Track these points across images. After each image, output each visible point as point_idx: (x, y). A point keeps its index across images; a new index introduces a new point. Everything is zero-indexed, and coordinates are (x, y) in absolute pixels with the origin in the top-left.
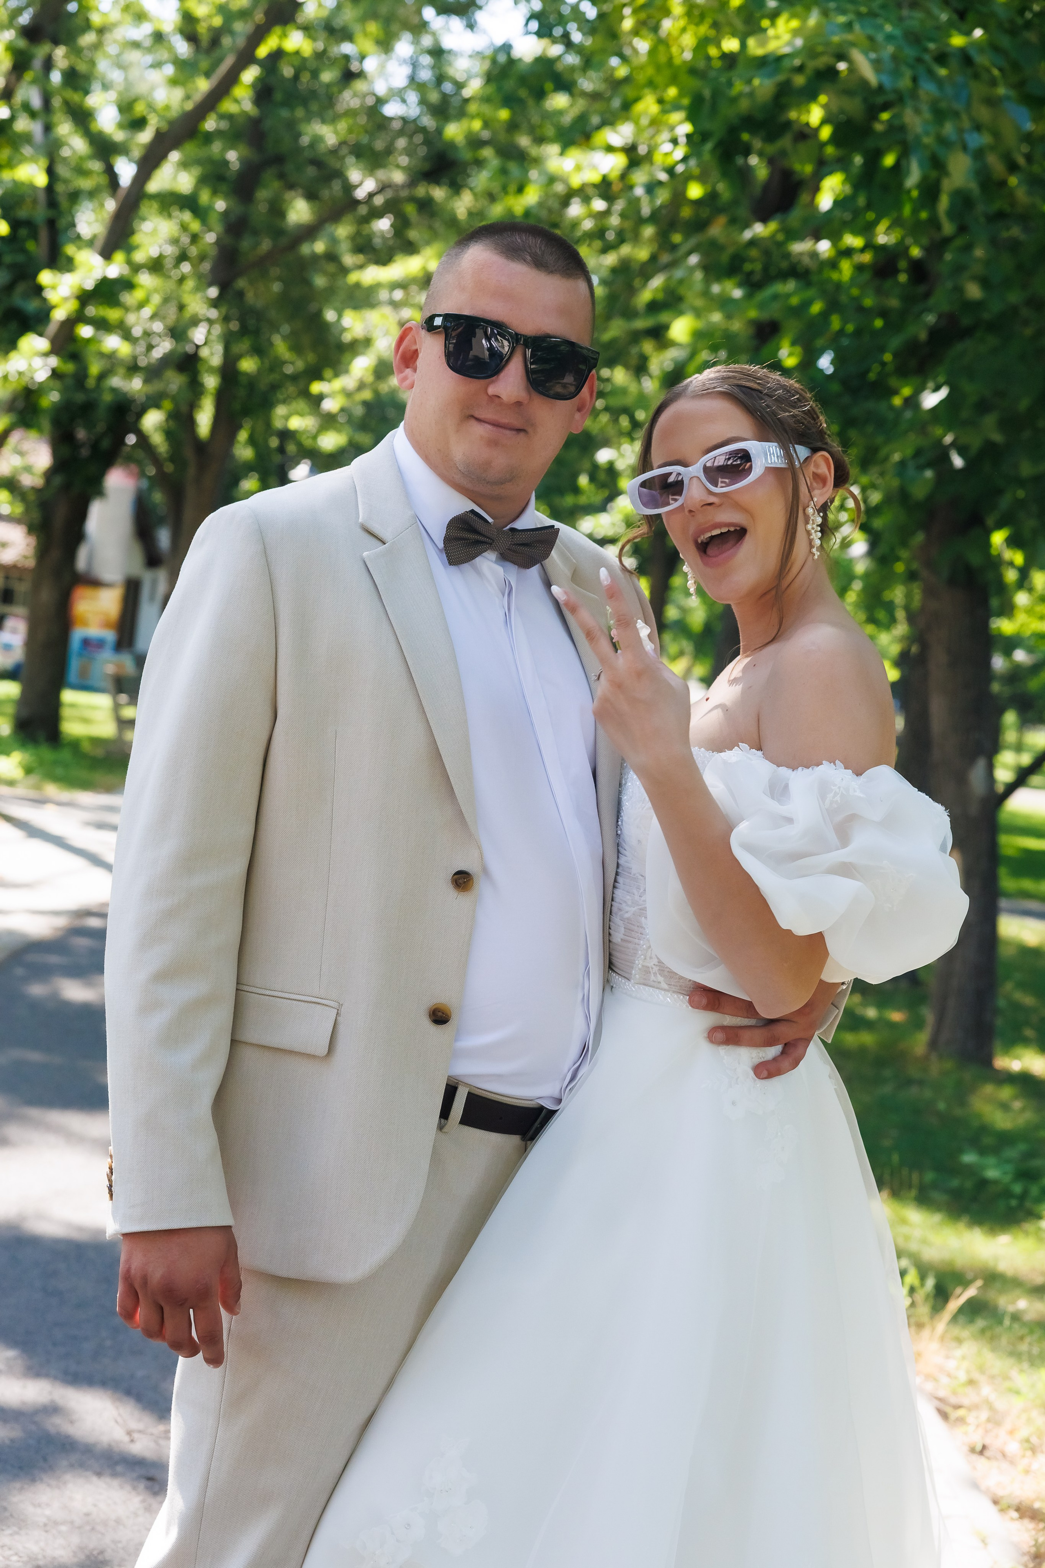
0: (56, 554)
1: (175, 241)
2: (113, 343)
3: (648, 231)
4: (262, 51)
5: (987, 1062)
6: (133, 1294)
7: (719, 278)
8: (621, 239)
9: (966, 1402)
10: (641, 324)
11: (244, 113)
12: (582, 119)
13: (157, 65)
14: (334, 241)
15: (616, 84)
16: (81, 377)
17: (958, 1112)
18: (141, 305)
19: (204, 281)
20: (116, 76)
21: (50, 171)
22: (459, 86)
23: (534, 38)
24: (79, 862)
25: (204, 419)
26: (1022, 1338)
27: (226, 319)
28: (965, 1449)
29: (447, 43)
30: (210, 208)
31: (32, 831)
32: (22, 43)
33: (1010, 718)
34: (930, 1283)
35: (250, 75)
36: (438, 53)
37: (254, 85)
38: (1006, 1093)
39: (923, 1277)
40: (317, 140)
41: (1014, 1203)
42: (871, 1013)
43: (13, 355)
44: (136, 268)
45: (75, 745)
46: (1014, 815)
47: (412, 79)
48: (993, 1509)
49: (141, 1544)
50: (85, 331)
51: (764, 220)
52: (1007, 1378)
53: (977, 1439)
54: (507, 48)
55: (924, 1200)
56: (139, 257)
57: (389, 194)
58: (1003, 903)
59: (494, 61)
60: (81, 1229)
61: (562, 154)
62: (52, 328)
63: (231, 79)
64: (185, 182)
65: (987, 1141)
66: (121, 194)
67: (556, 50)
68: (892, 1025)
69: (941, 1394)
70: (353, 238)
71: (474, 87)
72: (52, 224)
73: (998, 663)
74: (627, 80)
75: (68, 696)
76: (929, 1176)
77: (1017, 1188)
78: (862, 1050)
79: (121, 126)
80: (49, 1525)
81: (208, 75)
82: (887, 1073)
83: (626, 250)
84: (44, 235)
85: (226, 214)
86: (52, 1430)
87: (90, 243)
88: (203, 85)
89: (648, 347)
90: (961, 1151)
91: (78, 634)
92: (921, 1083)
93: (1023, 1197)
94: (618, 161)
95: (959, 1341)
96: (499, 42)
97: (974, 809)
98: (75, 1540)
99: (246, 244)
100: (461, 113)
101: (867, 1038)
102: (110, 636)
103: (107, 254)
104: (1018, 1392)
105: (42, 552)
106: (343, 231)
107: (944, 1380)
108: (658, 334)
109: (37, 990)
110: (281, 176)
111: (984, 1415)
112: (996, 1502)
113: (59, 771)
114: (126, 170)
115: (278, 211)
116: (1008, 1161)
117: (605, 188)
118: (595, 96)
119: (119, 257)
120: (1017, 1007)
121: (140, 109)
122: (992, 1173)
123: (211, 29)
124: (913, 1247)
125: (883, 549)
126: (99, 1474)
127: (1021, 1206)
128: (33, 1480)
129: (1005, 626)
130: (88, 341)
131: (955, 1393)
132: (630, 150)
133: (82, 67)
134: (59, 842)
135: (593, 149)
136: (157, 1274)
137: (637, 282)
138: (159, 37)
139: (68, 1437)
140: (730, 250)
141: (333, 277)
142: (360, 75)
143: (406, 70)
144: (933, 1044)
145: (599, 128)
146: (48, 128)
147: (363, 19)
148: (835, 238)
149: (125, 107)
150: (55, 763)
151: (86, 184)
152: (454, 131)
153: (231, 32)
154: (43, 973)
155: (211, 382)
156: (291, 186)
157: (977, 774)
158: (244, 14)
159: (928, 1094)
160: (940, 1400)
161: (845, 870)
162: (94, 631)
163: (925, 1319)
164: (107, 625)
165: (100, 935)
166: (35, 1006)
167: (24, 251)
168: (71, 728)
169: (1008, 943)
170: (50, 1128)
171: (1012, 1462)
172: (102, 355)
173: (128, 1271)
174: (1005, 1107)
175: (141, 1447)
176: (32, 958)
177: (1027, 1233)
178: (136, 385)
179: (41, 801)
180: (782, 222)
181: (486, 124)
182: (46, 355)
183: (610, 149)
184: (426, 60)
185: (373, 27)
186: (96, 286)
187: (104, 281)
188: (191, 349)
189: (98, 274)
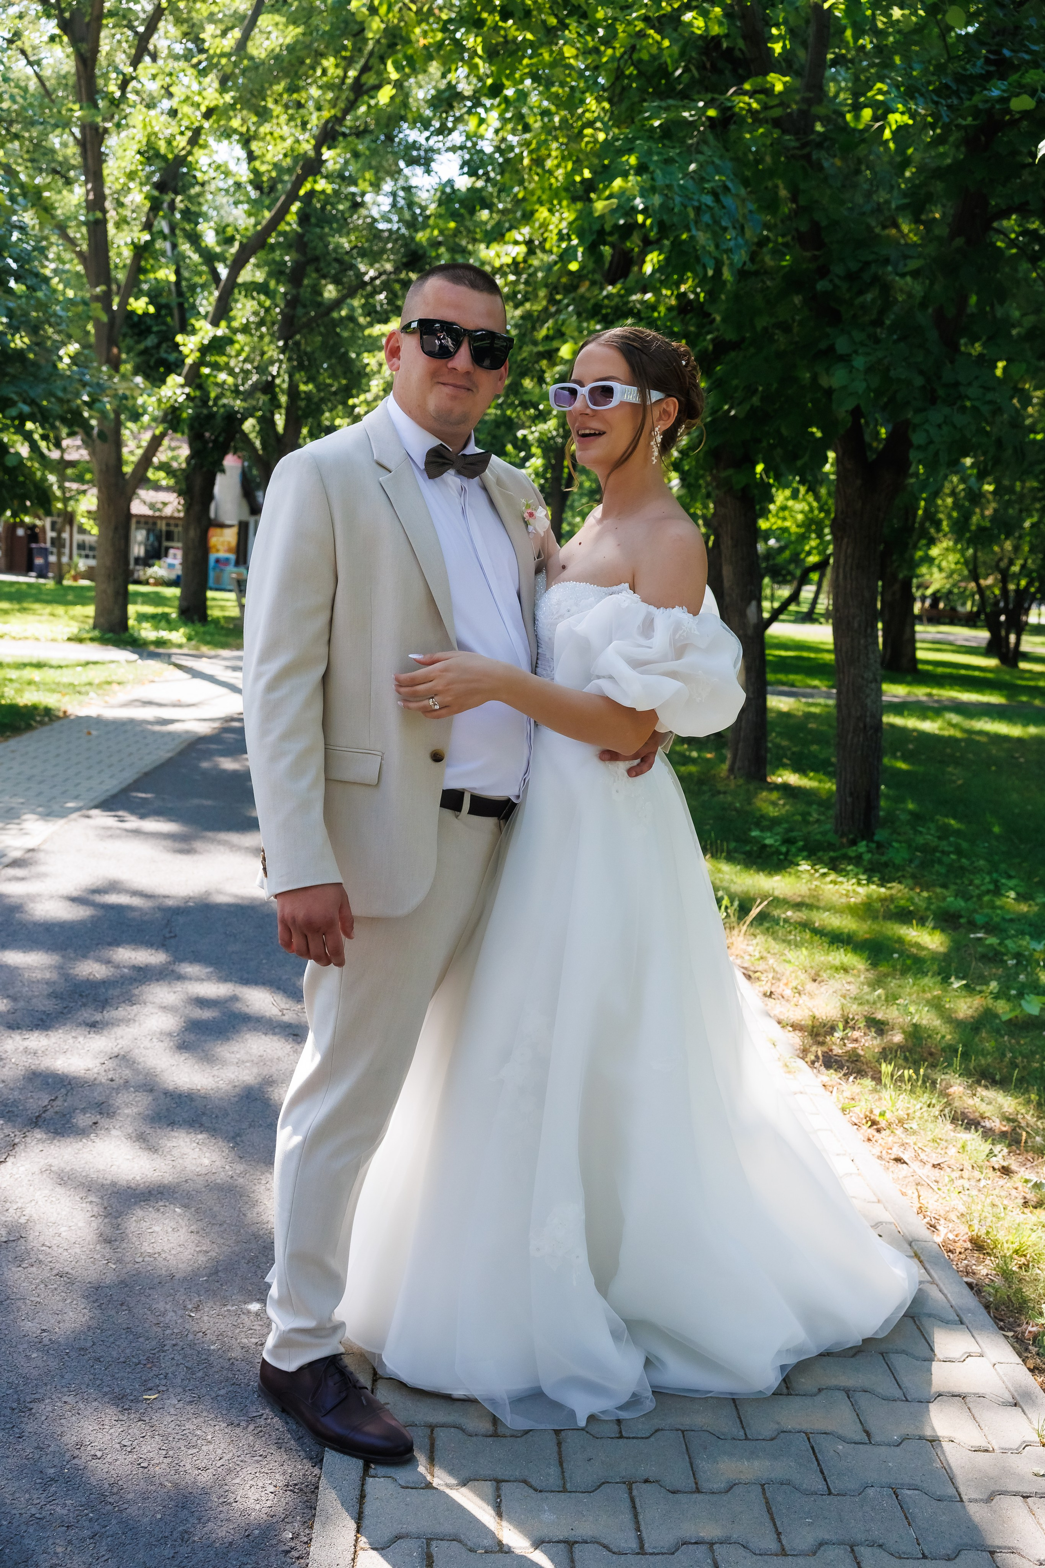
0: (197, 508)
1: (255, 313)
2: (222, 376)
3: (542, 293)
4: (302, 192)
5: (763, 779)
6: (287, 929)
7: (587, 320)
8: (526, 299)
9: (760, 968)
10: (540, 348)
11: (293, 230)
12: (499, 224)
13: (236, 203)
14: (352, 309)
15: (517, 202)
16: (204, 400)
17: (748, 808)
18: (238, 354)
19: (274, 337)
20: (213, 213)
21: (177, 273)
22: (423, 209)
23: (466, 176)
24: (224, 690)
25: (280, 420)
26: (790, 932)
27: (290, 359)
28: (761, 995)
29: (413, 182)
30: (275, 291)
31: (196, 674)
32: (156, 193)
33: (766, 580)
34: (736, 903)
35: (295, 207)
36: (408, 189)
37: (297, 213)
38: (774, 796)
39: (732, 902)
40: (338, 246)
41: (782, 857)
42: (694, 754)
43: (163, 387)
44: (235, 331)
45: (216, 621)
46: (771, 637)
47: (394, 205)
48: (778, 1026)
49: (293, 1071)
50: (206, 371)
51: (613, 283)
52: (783, 954)
53: (767, 989)
54: (450, 182)
55: (730, 858)
56: (235, 324)
57: (384, 277)
58: (769, 688)
59: (443, 192)
60: (242, 898)
61: (487, 248)
62: (186, 370)
63: (284, 210)
64: (260, 276)
65: (765, 823)
66: (222, 284)
67: (480, 184)
68: (708, 760)
69: (745, 965)
70: (363, 306)
71: (432, 208)
72: (181, 305)
73: (761, 547)
74: (524, 199)
75: (210, 594)
76: (733, 845)
77: (784, 849)
78: (690, 774)
79: (219, 243)
80: (240, 1063)
81: (269, 208)
82: (705, 788)
83: (528, 305)
84: (176, 312)
85: (285, 294)
86: (237, 1011)
87: (205, 317)
88: (267, 215)
89: (544, 363)
90: (750, 830)
91: (212, 557)
92: (725, 793)
93: (787, 854)
94: (522, 249)
95: (755, 936)
96: (444, 180)
97: (750, 632)
98: (255, 1070)
99: (300, 311)
100: (425, 226)
101: (693, 769)
102: (232, 557)
103: (215, 323)
104: (789, 962)
105: (188, 508)
106: (357, 302)
107: (747, 957)
108: (551, 355)
109: (205, 765)
110: (317, 270)
111: (771, 975)
112: (779, 1023)
113: (208, 638)
114: (223, 271)
115: (318, 292)
116: (777, 834)
117: (515, 267)
118: (503, 212)
119: (223, 324)
120: (778, 746)
121: (230, 231)
122: (768, 841)
123: (271, 178)
124: (725, 884)
125: (691, 480)
126: (266, 1034)
127: (786, 859)
128: (228, 1039)
129: (763, 524)
130: (208, 376)
131: (753, 964)
132: (529, 243)
133: (194, 209)
134: (211, 679)
135: (505, 243)
136: (301, 915)
137: (537, 325)
138: (238, 185)
139: (246, 1014)
140: (592, 301)
141: (353, 331)
142: (362, 205)
143: (389, 200)
144: (731, 770)
145: (509, 230)
146: (174, 246)
147: (363, 169)
148: (657, 292)
149: (220, 231)
150: (205, 633)
151: (200, 280)
152: (421, 237)
153: (282, 181)
154: (208, 754)
155: (283, 399)
156: (324, 277)
157: (752, 609)
158: (289, 171)
159: (729, 798)
160: (745, 968)
161: (673, 675)
162: (222, 555)
163: (735, 924)
164: (229, 550)
165: (241, 731)
166: (204, 773)
167: (165, 323)
168: (214, 613)
169: (772, 710)
170: (220, 843)
171: (788, 1000)
172: (217, 384)
173: (283, 916)
174: (774, 804)
175: (289, 1017)
176: (201, 746)
177: (790, 873)
178: (238, 404)
179: (200, 657)
180: (623, 283)
181: (441, 232)
182: (182, 386)
183: (516, 243)
184: (401, 193)
185: (369, 175)
186: (210, 342)
187: (215, 339)
188: (270, 378)
189: (211, 335)
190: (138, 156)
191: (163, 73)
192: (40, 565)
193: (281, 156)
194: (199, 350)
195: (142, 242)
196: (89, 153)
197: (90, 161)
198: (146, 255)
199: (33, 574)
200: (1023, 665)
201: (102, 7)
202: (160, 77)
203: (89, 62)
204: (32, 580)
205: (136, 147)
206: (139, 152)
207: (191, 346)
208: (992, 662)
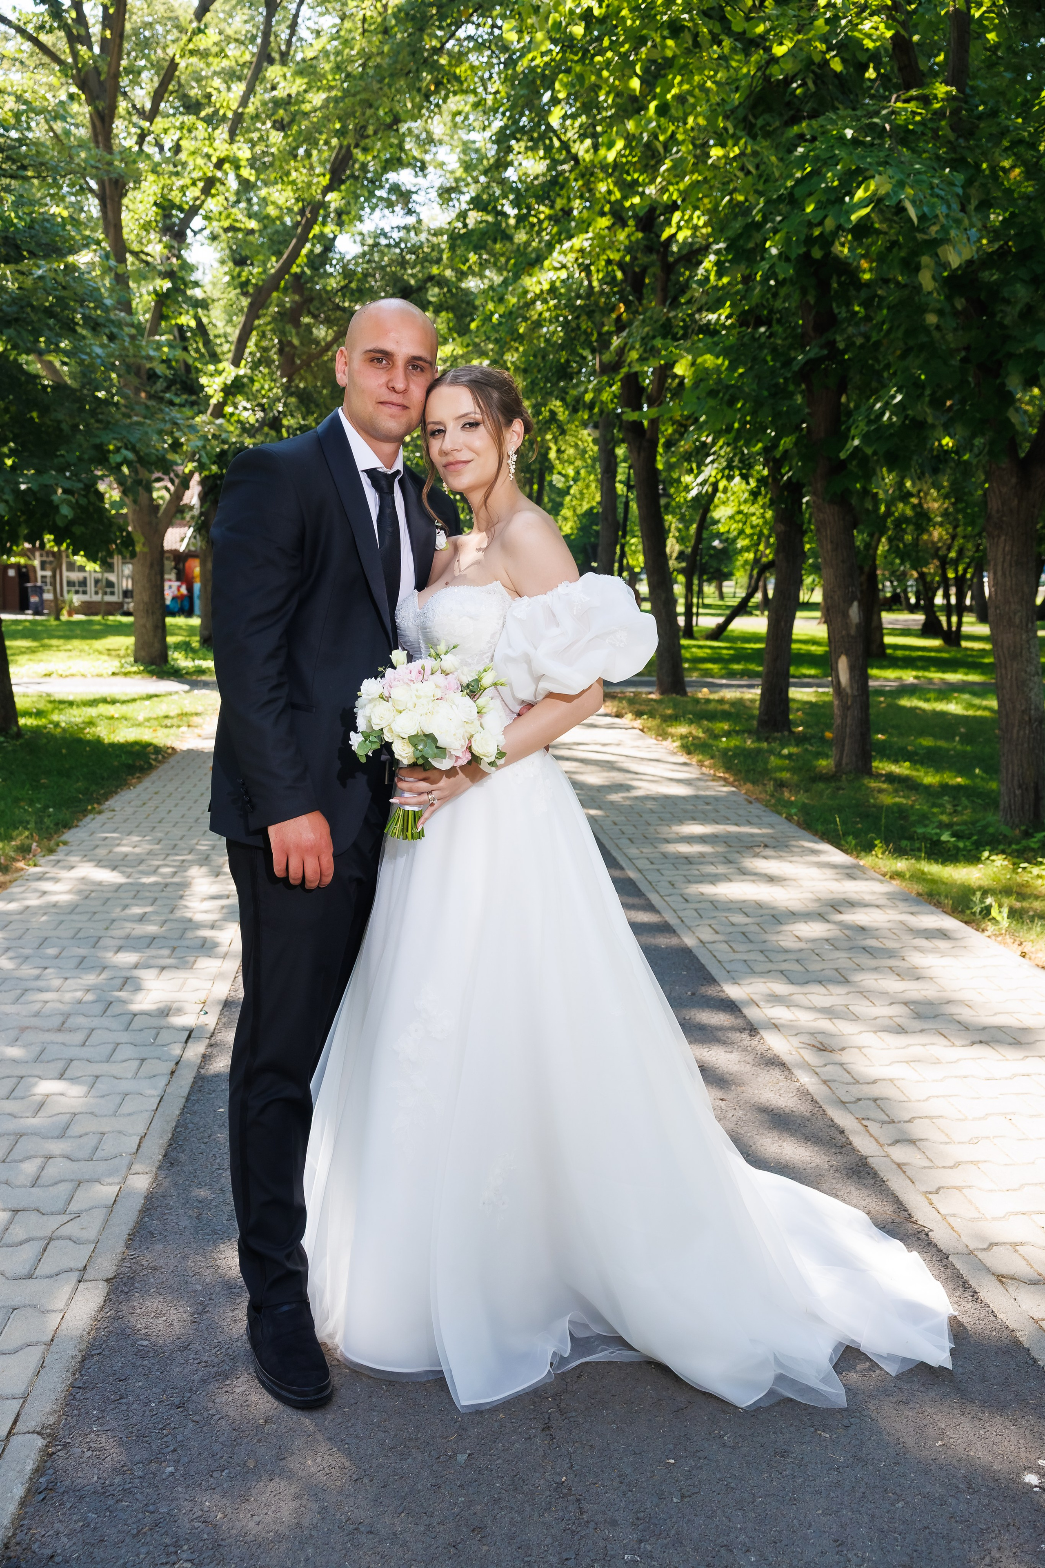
62: (211, 409)
63: (296, 253)
87: (227, 358)
103: (236, 364)
186: (233, 382)
187: (237, 379)
188: (276, 414)
189: (233, 375)
190: (154, 208)
191: (175, 127)
192: (36, 603)
193: (293, 201)
194: (222, 390)
195: (165, 290)
196: (109, 206)
197: (110, 214)
198: (169, 302)
199: (30, 612)
200: (964, 644)
201: (119, 65)
202: (172, 131)
203: (107, 119)
204: (30, 617)
205: (152, 200)
206: (155, 204)
207: (216, 387)
208: (936, 643)
